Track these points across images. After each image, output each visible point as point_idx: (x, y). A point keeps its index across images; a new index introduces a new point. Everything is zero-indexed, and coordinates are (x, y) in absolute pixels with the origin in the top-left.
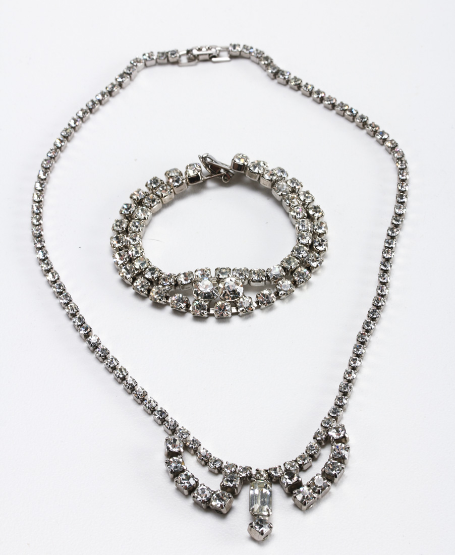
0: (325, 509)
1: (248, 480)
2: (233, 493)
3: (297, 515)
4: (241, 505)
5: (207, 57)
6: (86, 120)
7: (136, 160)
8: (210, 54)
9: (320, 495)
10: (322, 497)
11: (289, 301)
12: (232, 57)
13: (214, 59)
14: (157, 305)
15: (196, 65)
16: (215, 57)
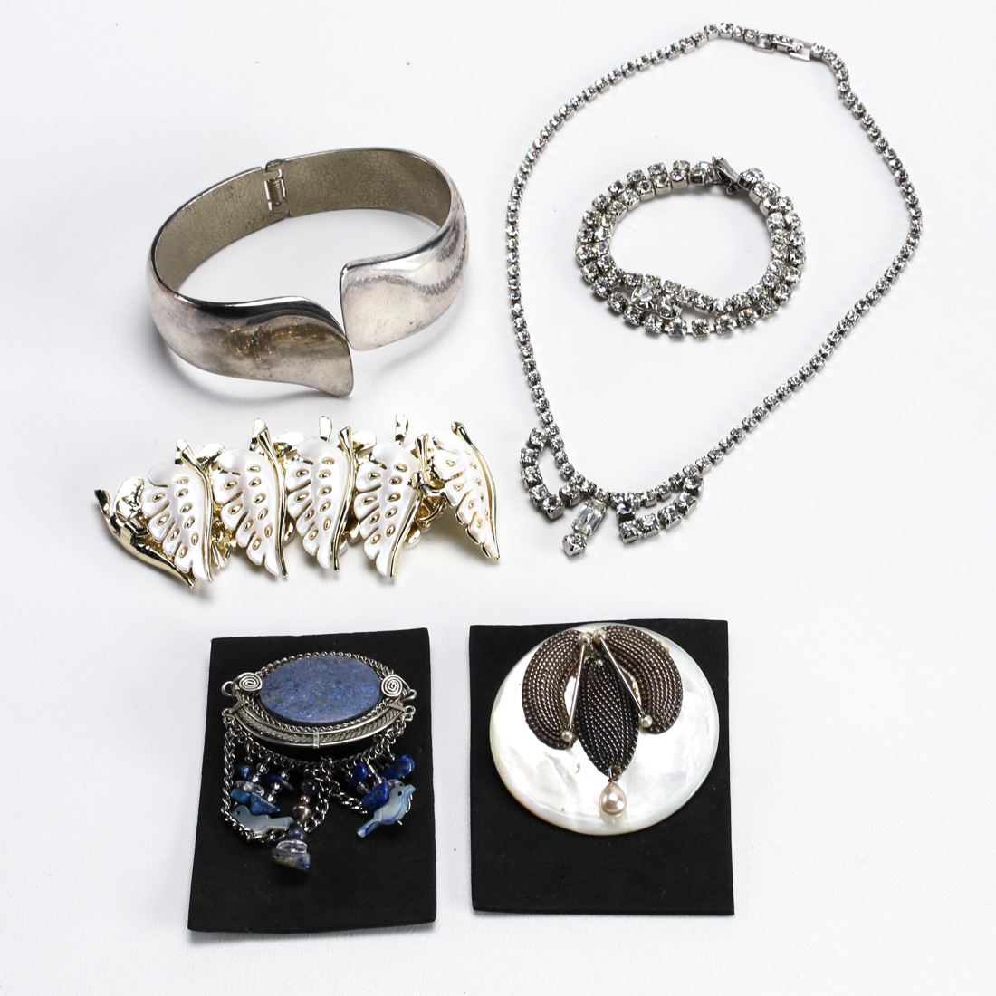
0: (646, 550)
1: (589, 495)
2: (568, 502)
3: (618, 546)
4: (571, 516)
5: (786, 49)
6: (617, 83)
7: (656, 137)
8: (789, 48)
9: (645, 535)
10: (648, 537)
11: (725, 338)
12: (813, 58)
13: (792, 54)
14: (597, 297)
15: (771, 53)
16: (793, 52)
